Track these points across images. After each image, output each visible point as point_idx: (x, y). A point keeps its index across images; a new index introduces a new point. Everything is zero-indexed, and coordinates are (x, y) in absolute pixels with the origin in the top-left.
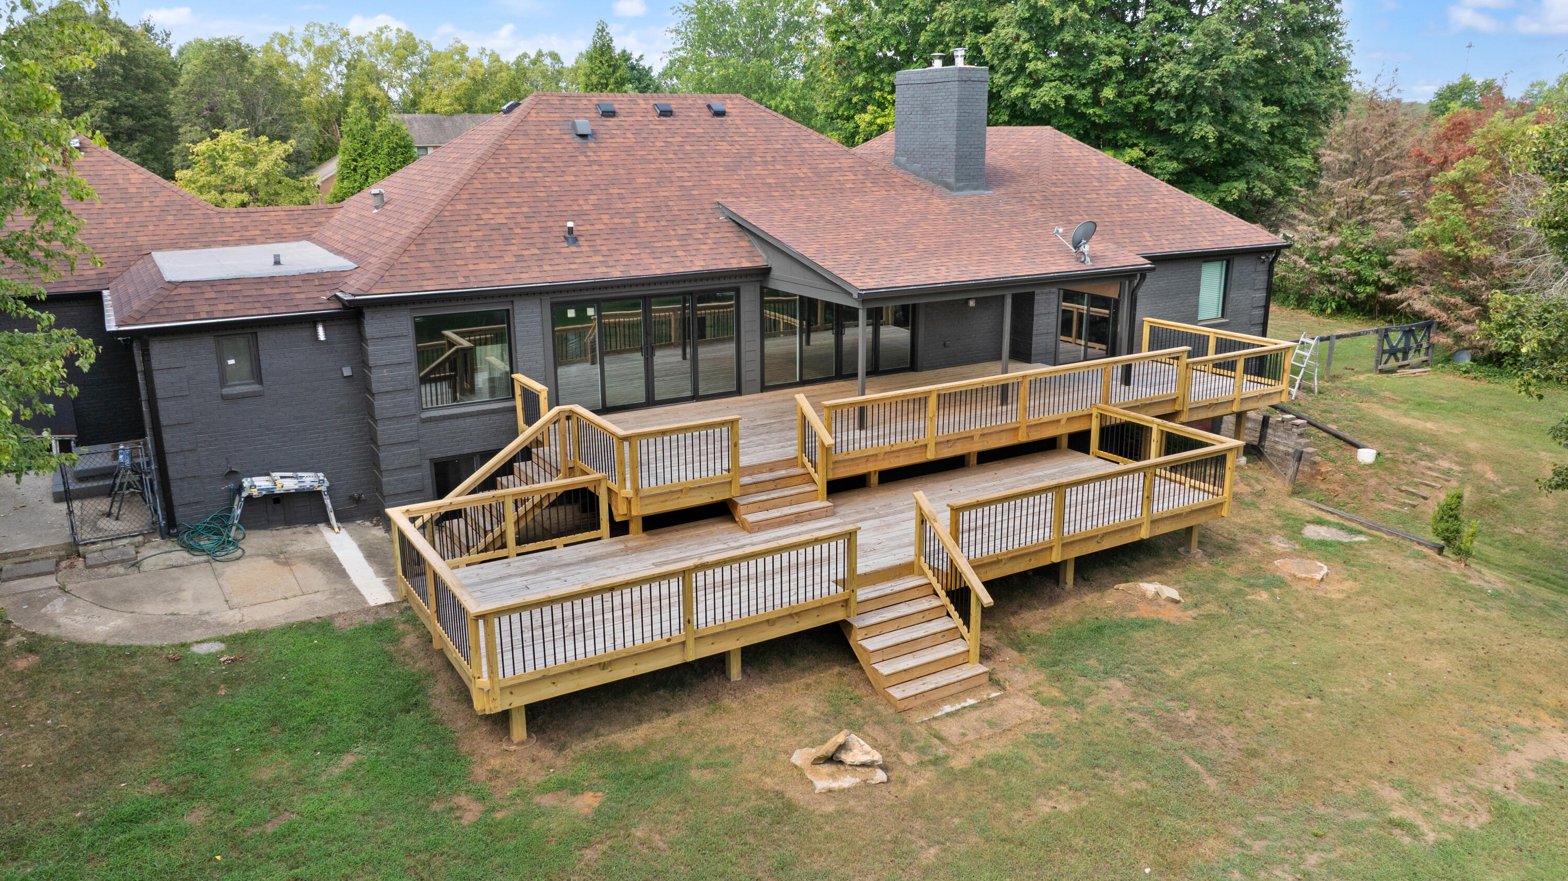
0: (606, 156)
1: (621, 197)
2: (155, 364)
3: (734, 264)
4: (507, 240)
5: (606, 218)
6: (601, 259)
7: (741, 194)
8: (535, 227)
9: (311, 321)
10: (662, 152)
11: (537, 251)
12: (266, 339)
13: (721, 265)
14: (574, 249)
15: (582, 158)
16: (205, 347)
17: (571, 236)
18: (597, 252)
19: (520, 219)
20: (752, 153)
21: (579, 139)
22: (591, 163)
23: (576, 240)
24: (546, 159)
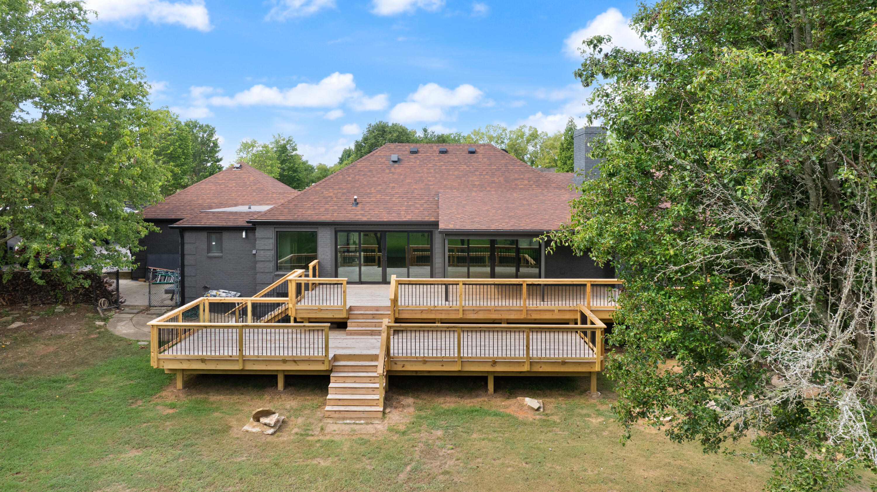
0: (399, 170)
1: (393, 188)
2: (185, 241)
3: (427, 219)
4: (327, 203)
5: (378, 196)
6: (363, 212)
7: (455, 189)
8: (343, 198)
9: (239, 229)
10: (428, 169)
11: (336, 208)
12: (226, 235)
13: (419, 219)
14: (354, 208)
15: (388, 171)
16: (203, 236)
17: (356, 202)
18: (362, 210)
19: (340, 195)
20: (477, 170)
21: (392, 163)
22: (390, 173)
23: (357, 204)
24: (370, 171)
